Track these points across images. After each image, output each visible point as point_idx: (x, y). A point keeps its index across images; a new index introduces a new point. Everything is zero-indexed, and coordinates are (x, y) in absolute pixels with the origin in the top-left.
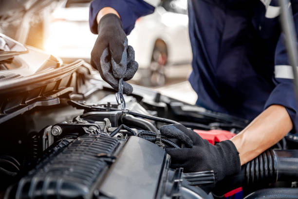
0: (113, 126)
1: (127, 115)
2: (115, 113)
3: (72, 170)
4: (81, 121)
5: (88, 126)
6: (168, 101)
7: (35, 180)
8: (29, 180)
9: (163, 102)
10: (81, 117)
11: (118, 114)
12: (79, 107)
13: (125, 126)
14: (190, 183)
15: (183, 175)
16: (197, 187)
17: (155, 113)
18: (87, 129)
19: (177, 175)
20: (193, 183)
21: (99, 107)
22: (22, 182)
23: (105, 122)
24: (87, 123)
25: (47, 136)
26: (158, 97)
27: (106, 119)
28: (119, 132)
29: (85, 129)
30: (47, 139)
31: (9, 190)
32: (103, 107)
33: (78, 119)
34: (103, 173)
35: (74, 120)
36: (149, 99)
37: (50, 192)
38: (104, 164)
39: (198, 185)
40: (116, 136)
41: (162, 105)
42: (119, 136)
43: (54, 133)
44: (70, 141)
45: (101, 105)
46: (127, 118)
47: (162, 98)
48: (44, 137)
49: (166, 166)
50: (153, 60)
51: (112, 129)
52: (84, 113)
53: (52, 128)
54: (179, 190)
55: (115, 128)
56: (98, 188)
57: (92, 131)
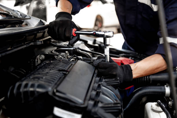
0: (70, 55)
1: (78, 50)
2: (72, 49)
3: (44, 78)
4: (55, 52)
5: (57, 55)
6: (99, 43)
7: (24, 83)
8: (21, 83)
9: (97, 44)
10: (55, 50)
11: (74, 49)
12: (55, 46)
13: (76, 55)
14: (107, 84)
15: (104, 80)
16: (110, 86)
17: (92, 49)
18: (57, 56)
19: (100, 80)
20: (109, 84)
21: (64, 46)
22: (17, 84)
23: (66, 53)
24: (58, 54)
25: (37, 59)
26: (95, 42)
27: (67, 52)
28: (72, 58)
29: (56, 57)
30: (37, 61)
31: (11, 88)
32: (66, 46)
33: (53, 52)
34: (61, 79)
35: (52, 52)
36: (90, 42)
37: (31, 89)
38: (62, 74)
39: (111, 85)
40: (71, 60)
41: (97, 45)
42: (73, 60)
43: (41, 58)
44: (47, 62)
45: (65, 45)
46: (78, 51)
47: (97, 42)
48: (36, 60)
49: (95, 75)
50: (96, 25)
51: (69, 57)
52: (57, 48)
53: (40, 56)
54: (100, 88)
55: (71, 56)
56: (56, 88)
57: (59, 58)
